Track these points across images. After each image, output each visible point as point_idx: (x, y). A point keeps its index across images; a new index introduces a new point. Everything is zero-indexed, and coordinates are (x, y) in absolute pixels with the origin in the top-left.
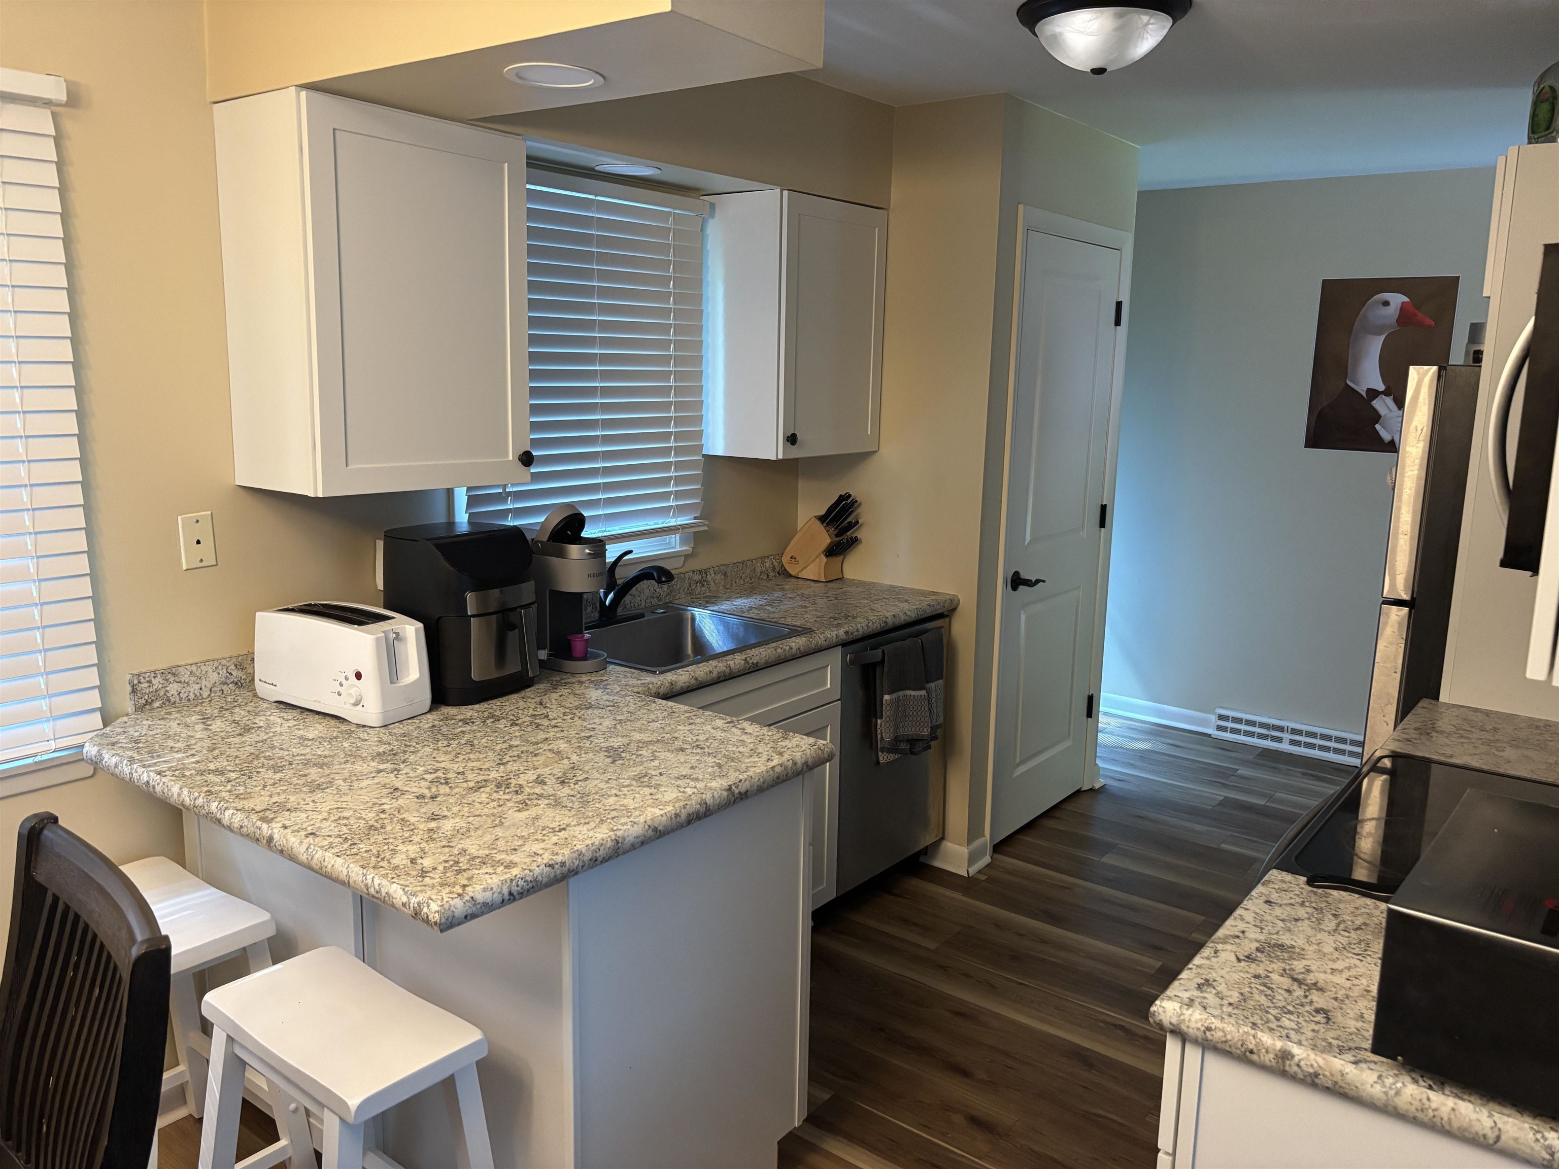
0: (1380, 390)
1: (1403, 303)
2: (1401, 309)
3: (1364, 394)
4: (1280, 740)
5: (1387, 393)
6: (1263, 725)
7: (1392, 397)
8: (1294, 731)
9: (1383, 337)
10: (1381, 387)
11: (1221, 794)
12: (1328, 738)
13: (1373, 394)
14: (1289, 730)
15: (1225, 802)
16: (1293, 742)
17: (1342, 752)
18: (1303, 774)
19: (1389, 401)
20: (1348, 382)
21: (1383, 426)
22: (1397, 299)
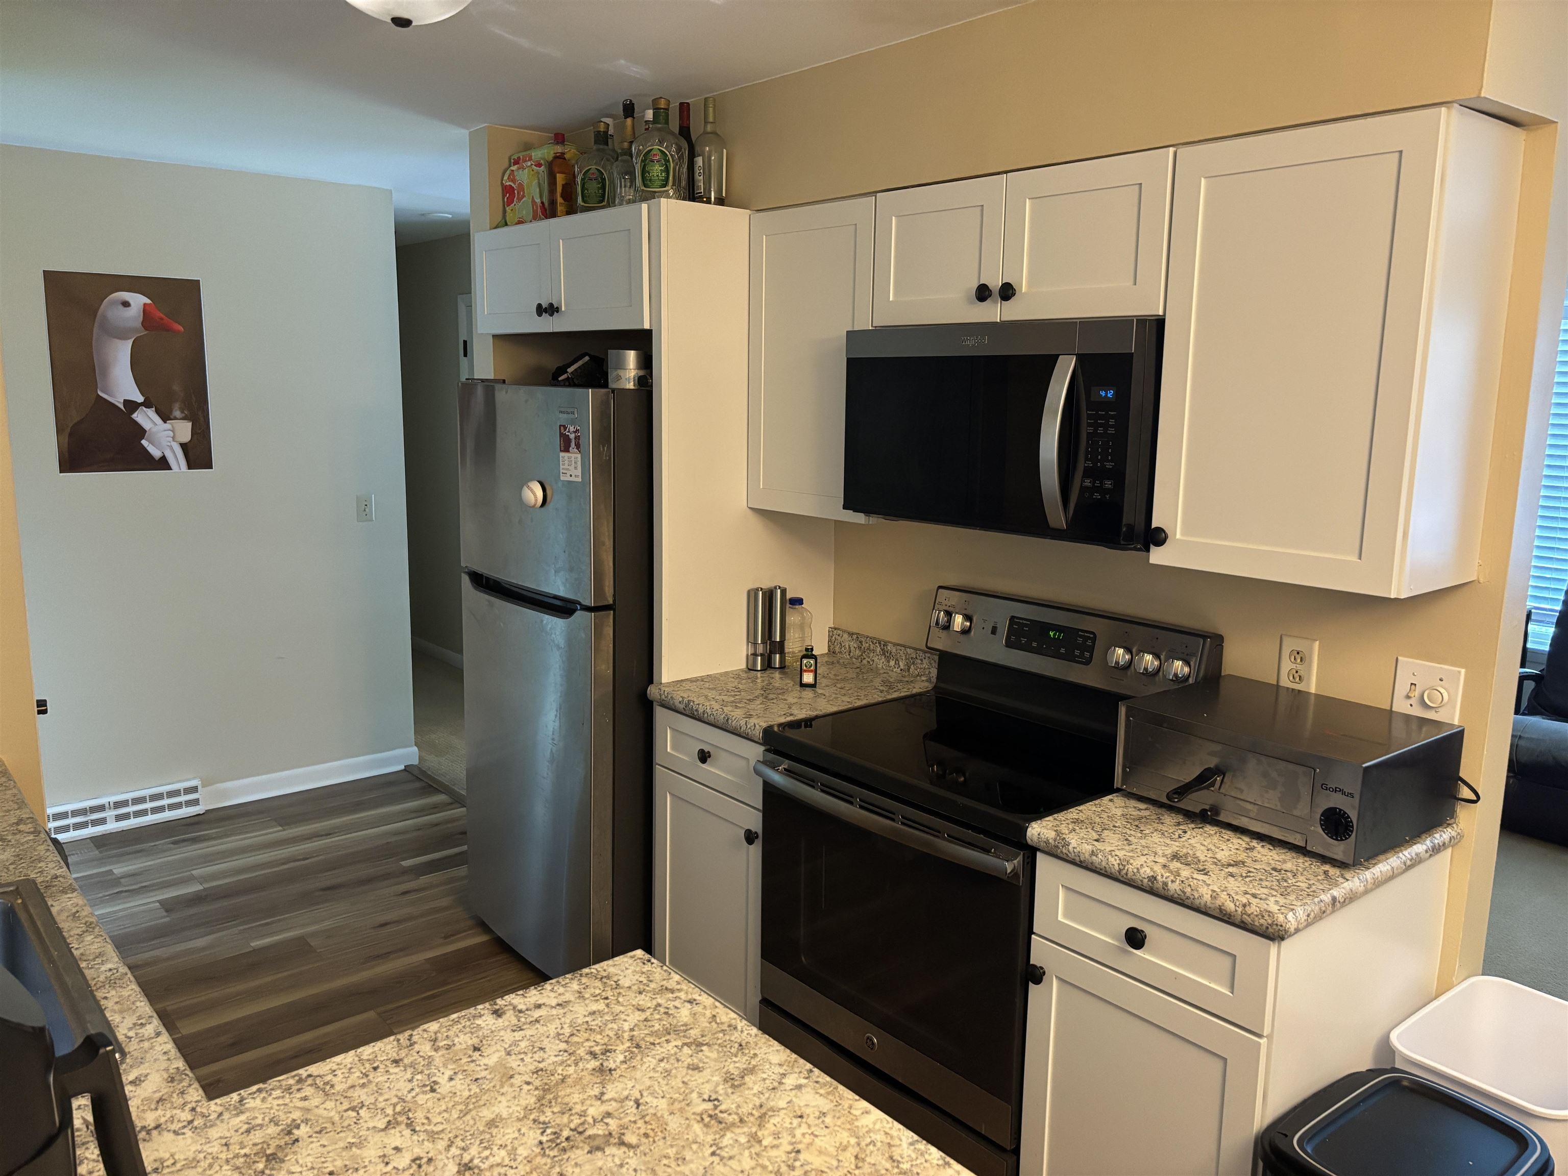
0: (139, 402)
1: (145, 305)
2: (144, 311)
3: (122, 407)
4: (103, 821)
5: (147, 404)
6: (75, 813)
7: (154, 409)
8: (118, 805)
9: (130, 343)
10: (140, 399)
11: (151, 900)
12: (159, 796)
13: (132, 406)
14: (112, 804)
15: (168, 906)
16: (119, 818)
17: (178, 806)
18: (174, 843)
19: (151, 413)
20: (100, 393)
21: (150, 442)
22: (138, 301)
